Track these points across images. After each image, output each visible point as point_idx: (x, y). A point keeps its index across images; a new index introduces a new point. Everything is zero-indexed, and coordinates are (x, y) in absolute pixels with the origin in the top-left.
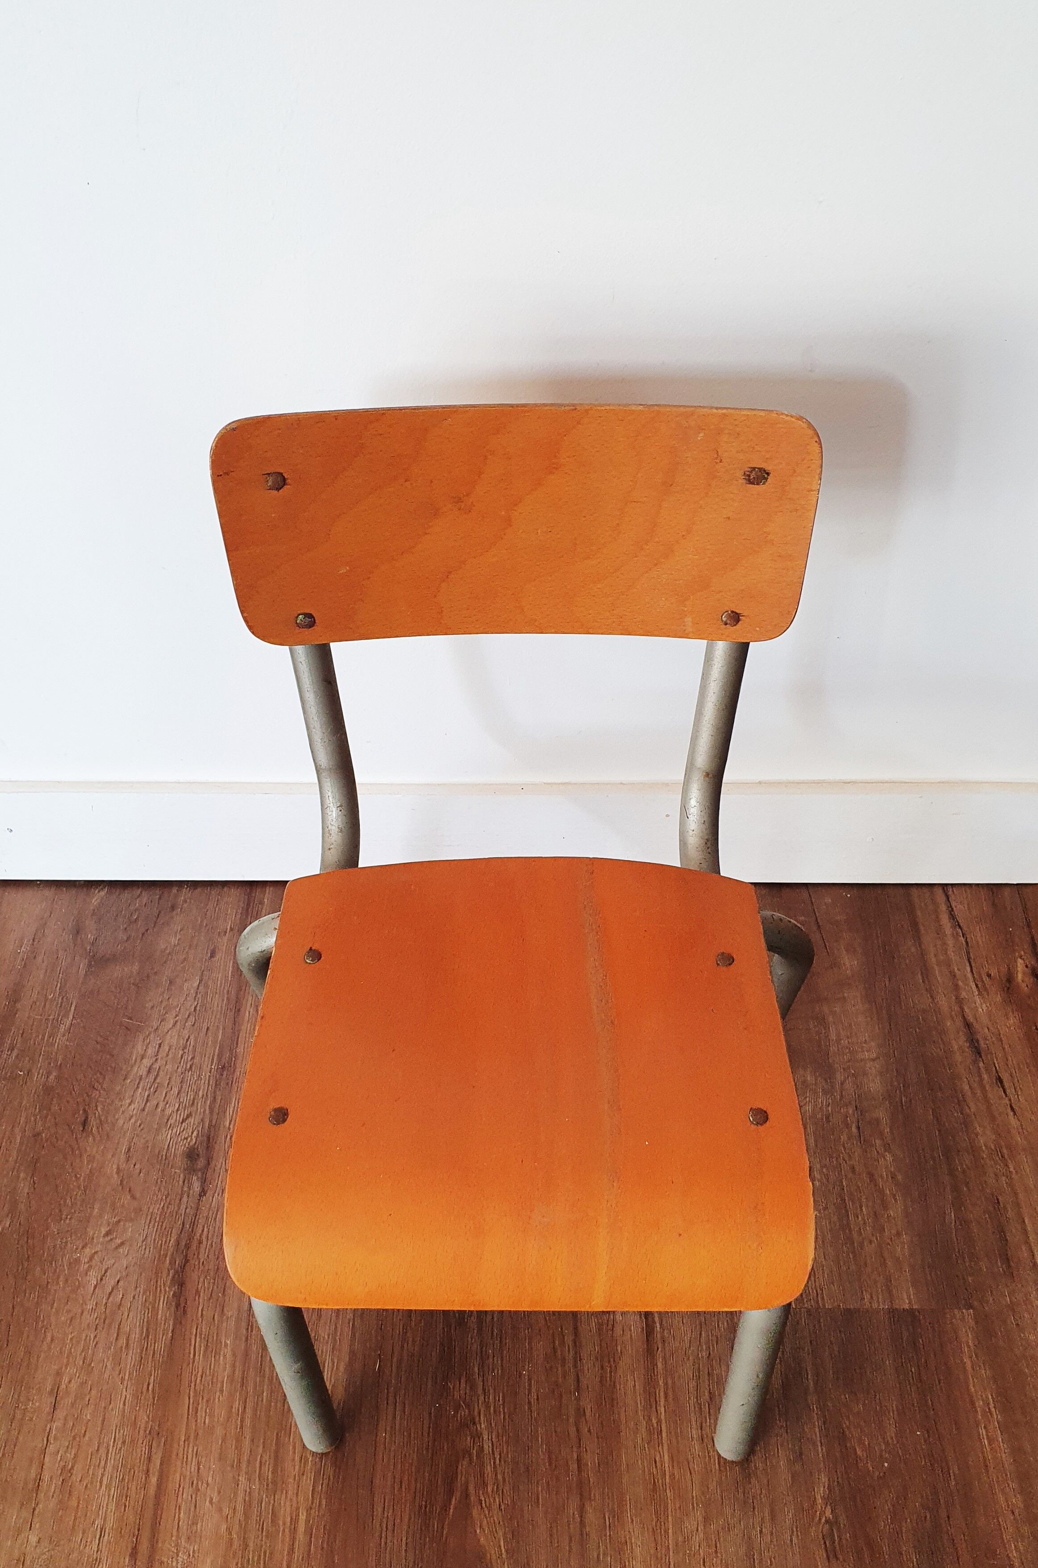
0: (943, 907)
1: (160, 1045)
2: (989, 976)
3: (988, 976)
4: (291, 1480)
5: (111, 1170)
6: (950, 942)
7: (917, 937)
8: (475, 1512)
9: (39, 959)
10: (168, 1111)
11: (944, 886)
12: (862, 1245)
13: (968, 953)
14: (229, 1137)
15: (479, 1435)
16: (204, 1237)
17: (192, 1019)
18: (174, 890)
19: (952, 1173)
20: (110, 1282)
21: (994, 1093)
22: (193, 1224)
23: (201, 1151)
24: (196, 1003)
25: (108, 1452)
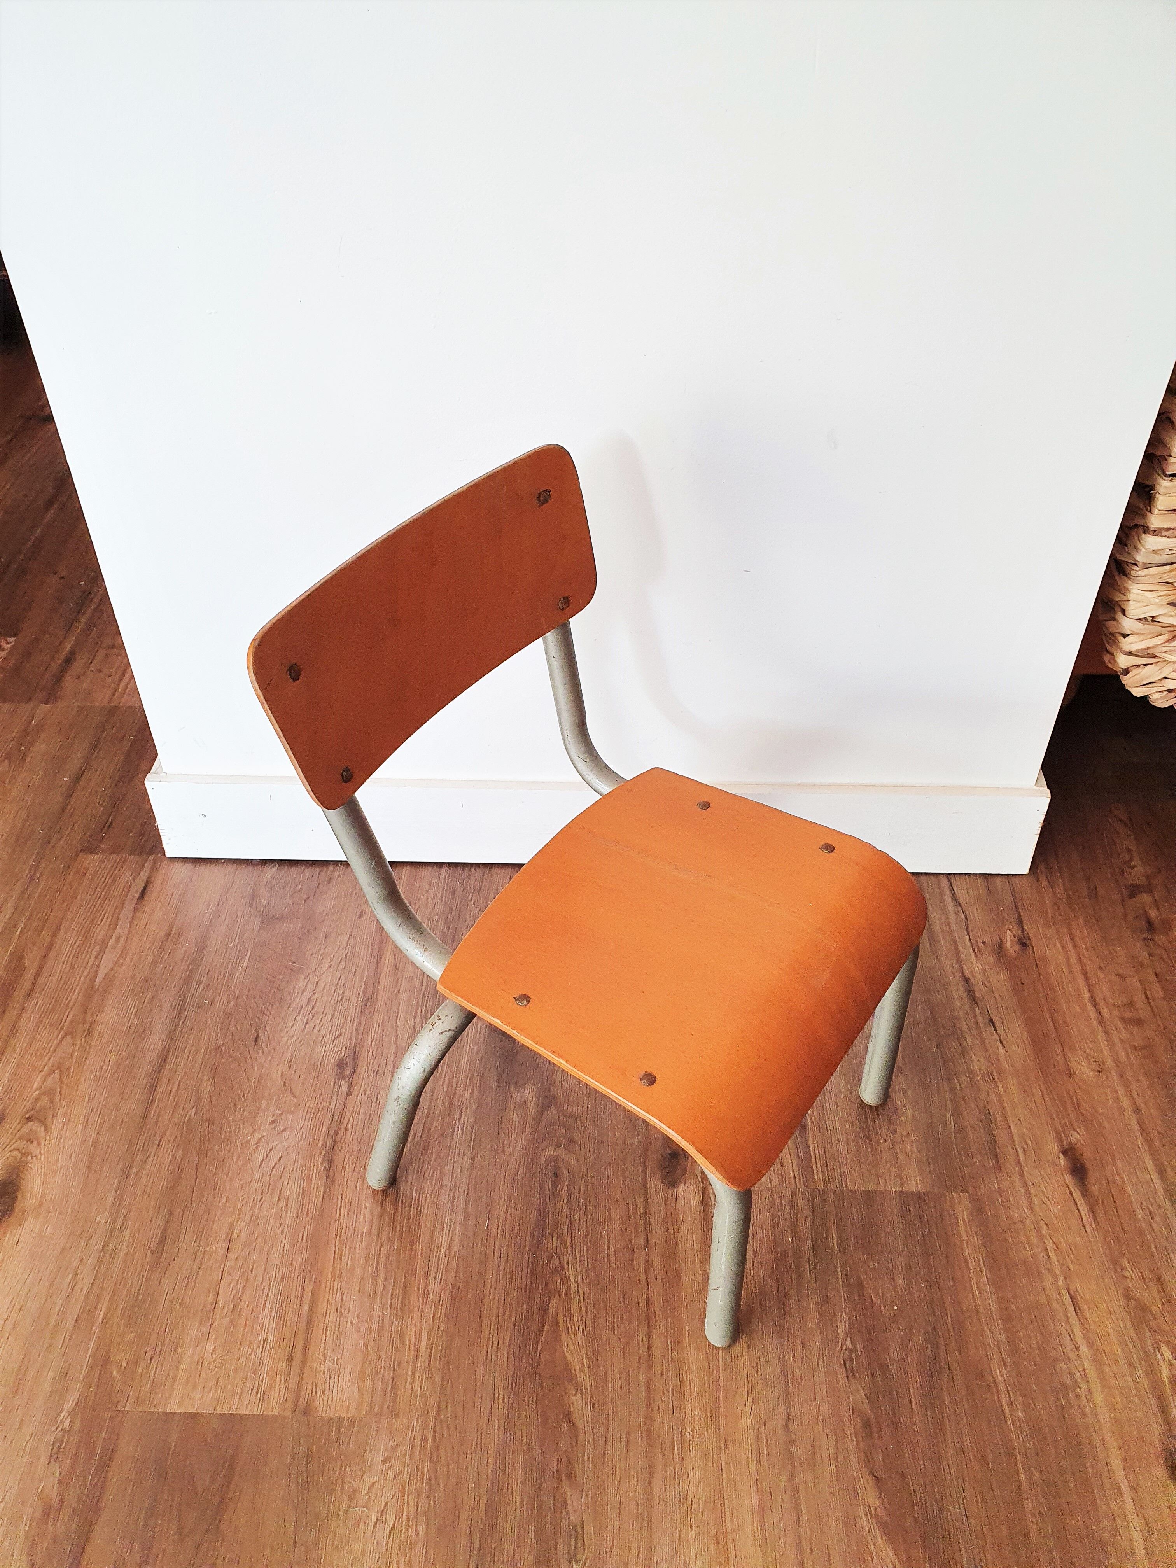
0: (947, 891)
1: (317, 983)
2: (984, 943)
3: (983, 943)
4: (416, 1309)
5: (276, 1075)
6: (953, 918)
8: (564, 1337)
9: (222, 918)
10: (323, 1032)
11: (948, 874)
13: (967, 925)
14: (371, 1052)
15: (568, 1278)
16: (349, 1126)
17: (343, 963)
18: (331, 868)
19: (951, 1090)
20: (274, 1158)
21: (987, 1033)
22: (341, 1116)
23: (349, 1061)
24: (347, 952)
25: (270, 1284)
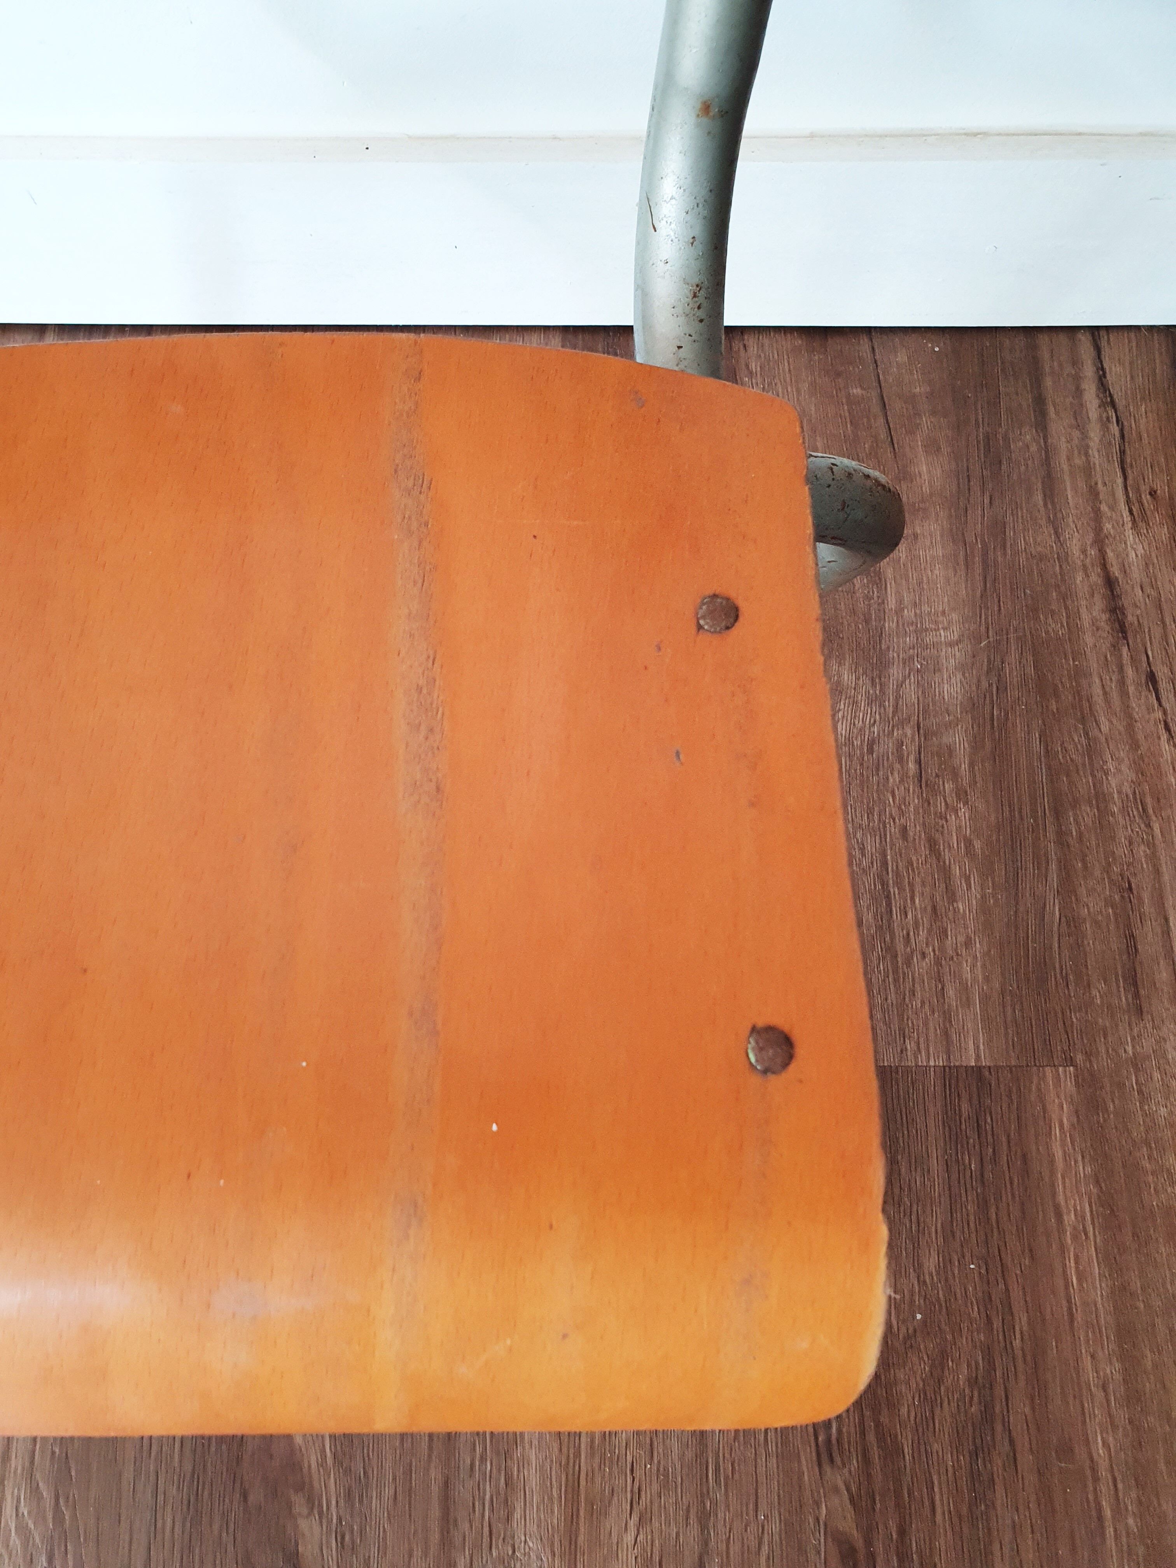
0: (1089, 371)
2: (1153, 493)
3: (1150, 494)
6: (1095, 434)
7: (1042, 424)
11: (1094, 330)
12: (908, 962)
13: (1123, 452)
19: (1061, 834)
21: (1140, 701)
